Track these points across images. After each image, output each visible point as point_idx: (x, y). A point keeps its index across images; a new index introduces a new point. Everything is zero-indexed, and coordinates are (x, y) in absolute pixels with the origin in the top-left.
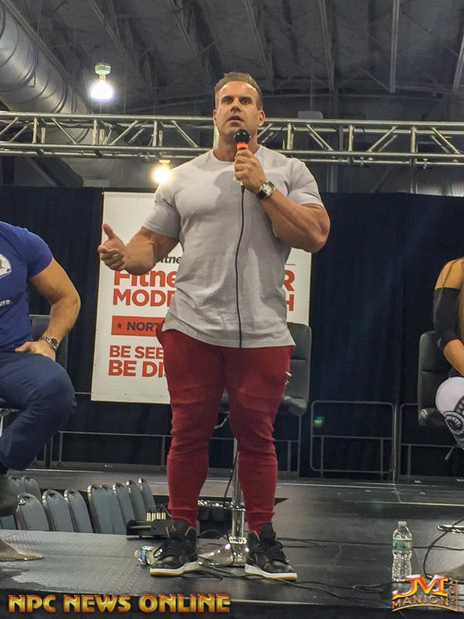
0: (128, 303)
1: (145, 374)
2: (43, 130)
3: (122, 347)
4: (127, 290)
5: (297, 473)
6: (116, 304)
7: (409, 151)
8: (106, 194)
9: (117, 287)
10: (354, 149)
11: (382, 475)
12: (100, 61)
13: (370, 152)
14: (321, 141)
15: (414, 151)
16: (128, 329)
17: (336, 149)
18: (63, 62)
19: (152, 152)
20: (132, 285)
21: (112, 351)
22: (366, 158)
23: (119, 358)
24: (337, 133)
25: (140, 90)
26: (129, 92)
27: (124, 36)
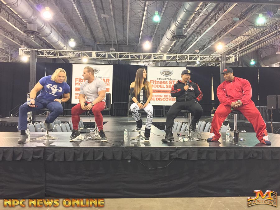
2: (59, 53)
5: (111, 116)
7: (129, 58)
8: (73, 64)
10: (119, 58)
13: (122, 58)
14: (113, 56)
18: (64, 38)
24: (116, 55)
25: (80, 44)
26: (78, 44)
27: (76, 33)
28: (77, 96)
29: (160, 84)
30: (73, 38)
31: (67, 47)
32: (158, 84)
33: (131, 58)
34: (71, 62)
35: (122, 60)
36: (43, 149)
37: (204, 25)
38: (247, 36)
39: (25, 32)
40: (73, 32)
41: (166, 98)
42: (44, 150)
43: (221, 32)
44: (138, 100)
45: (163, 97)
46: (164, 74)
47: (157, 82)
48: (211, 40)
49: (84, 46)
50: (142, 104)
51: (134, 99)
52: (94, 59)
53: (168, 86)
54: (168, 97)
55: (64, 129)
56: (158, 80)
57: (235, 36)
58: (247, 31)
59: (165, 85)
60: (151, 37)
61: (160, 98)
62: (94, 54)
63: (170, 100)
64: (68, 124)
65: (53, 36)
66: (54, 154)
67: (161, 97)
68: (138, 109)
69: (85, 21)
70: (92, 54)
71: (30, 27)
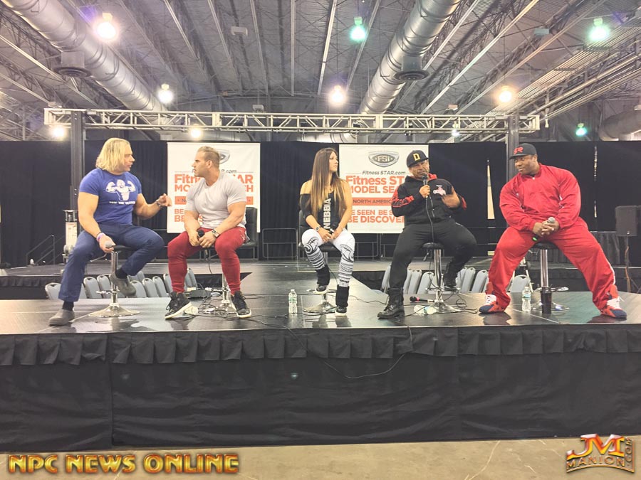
5: (257, 259)
8: (168, 143)
10: (274, 126)
12: (163, 83)
15: (298, 126)
17: (266, 125)
18: (147, 83)
19: (185, 128)
22: (279, 129)
24: (266, 119)
25: (183, 95)
26: (179, 96)
27: (174, 71)
28: (180, 215)
29: (368, 185)
30: (167, 83)
31: (154, 103)
32: (364, 185)
33: (302, 125)
34: (163, 138)
35: (281, 130)
36: (106, 337)
37: (467, 46)
38: (568, 69)
39: (56, 71)
40: (167, 68)
41: (382, 216)
42: (108, 340)
43: (507, 62)
44: (320, 220)
45: (377, 214)
46: (377, 161)
47: (363, 179)
48: (485, 81)
49: (194, 100)
50: (329, 230)
51: (311, 220)
52: (217, 130)
53: (388, 189)
54: (388, 213)
55: (152, 290)
56: (364, 176)
57: (540, 70)
58: (567, 59)
59: (380, 188)
60: (347, 75)
61: (370, 216)
62: (216, 118)
63: (392, 221)
64: (159, 278)
65: (120, 80)
66: (131, 348)
67: (372, 215)
68: (320, 242)
69: (195, 44)
70: (211, 118)
71: (68, 59)
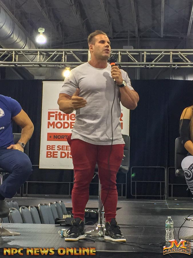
0: (54, 127)
1: (61, 157)
2: (17, 56)
3: (52, 146)
4: (53, 122)
5: (126, 197)
6: (49, 128)
7: (169, 62)
8: (44, 82)
9: (49, 121)
10: (147, 61)
11: (161, 197)
12: (40, 27)
13: (153, 62)
14: (132, 58)
15: (171, 62)
16: (54, 138)
17: (139, 61)
18: (25, 28)
19: (62, 64)
20: (55, 120)
21: (47, 148)
22: (152, 65)
23: (50, 150)
24: (139, 55)
25: (58, 39)
33: (175, 61)
40: (43, 14)
